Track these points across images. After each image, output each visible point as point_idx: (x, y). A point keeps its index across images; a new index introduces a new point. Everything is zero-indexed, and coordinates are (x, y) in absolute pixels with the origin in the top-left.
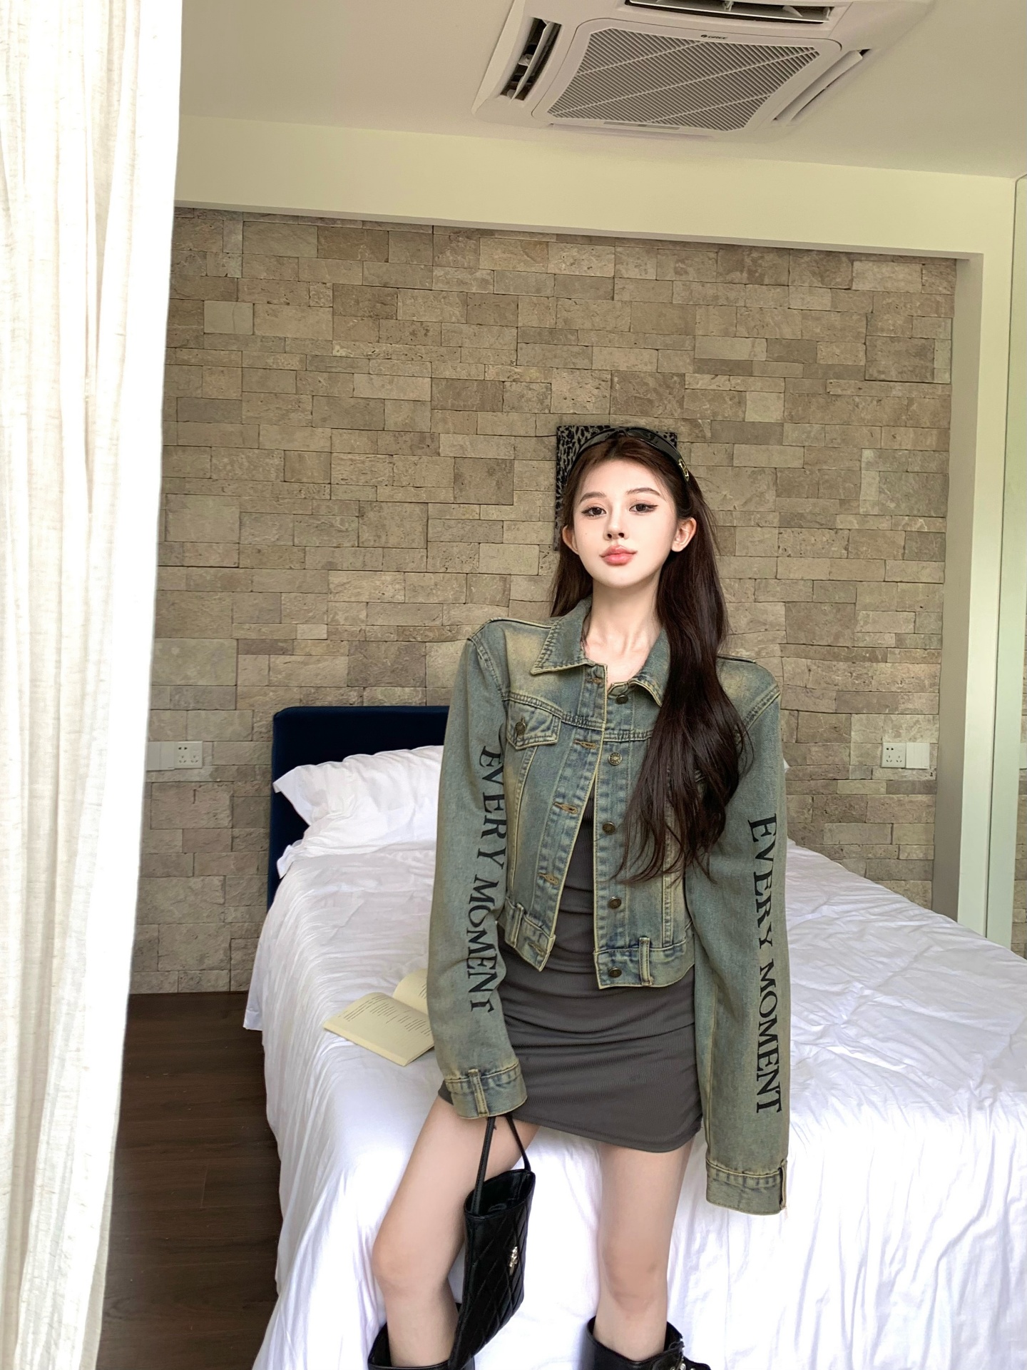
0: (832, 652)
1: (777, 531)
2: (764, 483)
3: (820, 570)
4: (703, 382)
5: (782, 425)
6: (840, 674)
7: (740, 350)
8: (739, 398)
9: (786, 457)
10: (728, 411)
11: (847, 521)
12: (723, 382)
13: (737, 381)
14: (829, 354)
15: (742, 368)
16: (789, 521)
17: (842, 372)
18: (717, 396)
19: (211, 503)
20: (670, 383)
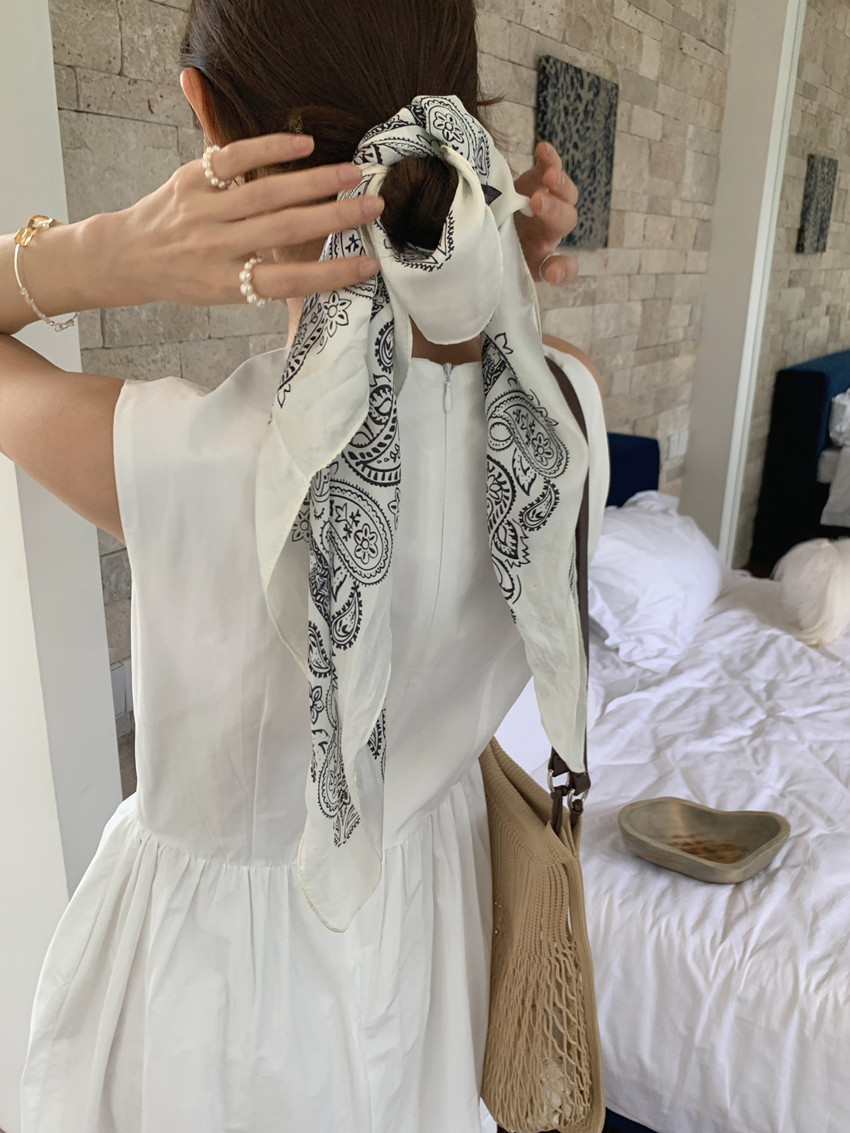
0: (656, 353)
1: (644, 216)
4: (623, 10)
5: (657, 84)
6: (659, 374)
8: (639, 42)
10: (633, 57)
11: (676, 207)
12: (633, 16)
13: (640, 18)
16: (652, 206)
17: (690, 25)
18: (629, 34)
19: (131, 138)
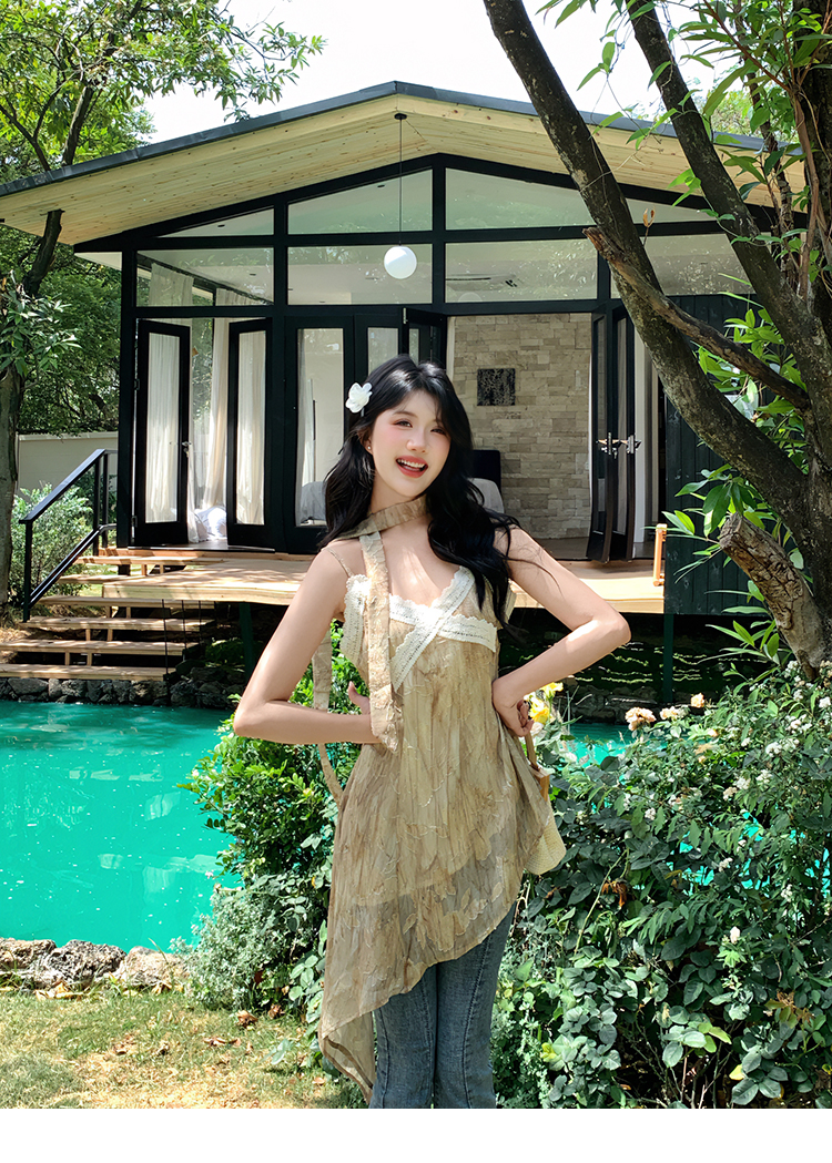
0: (568, 434)
2: (544, 382)
3: (563, 409)
4: (523, 353)
5: (549, 364)
6: (571, 441)
7: (535, 342)
8: (535, 356)
9: (551, 374)
10: (532, 361)
11: (571, 393)
12: (530, 353)
13: (534, 352)
14: (562, 342)
15: (537, 348)
16: (552, 394)
17: (567, 348)
18: (528, 357)
20: (513, 354)
